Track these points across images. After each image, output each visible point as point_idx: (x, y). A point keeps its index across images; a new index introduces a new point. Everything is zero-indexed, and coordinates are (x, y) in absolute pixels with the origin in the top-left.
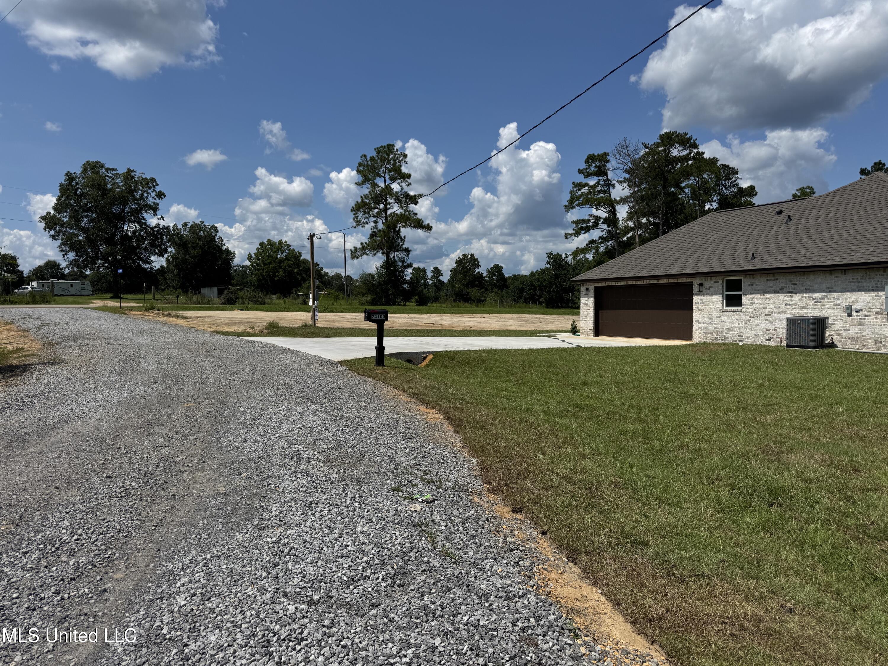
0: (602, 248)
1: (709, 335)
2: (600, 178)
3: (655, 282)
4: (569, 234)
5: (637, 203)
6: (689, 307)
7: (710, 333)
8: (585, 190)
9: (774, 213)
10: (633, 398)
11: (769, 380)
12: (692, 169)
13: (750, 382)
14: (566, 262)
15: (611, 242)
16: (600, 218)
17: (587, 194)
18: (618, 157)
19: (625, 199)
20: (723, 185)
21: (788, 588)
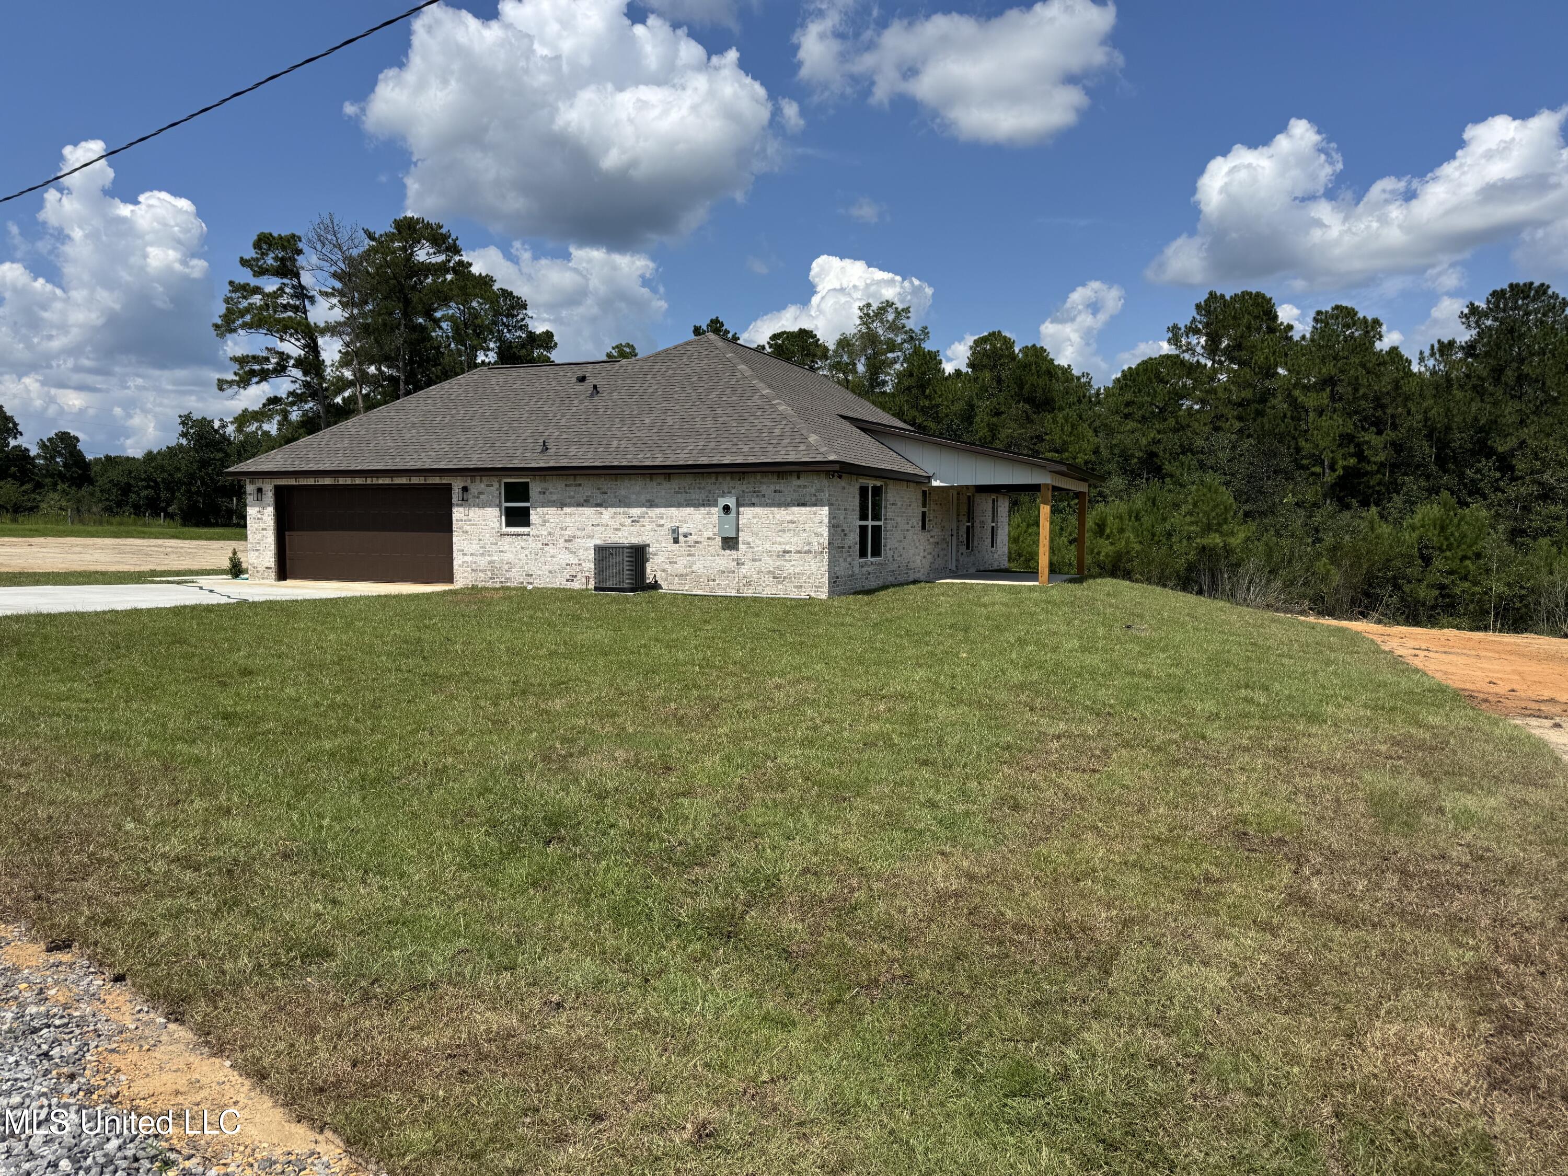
0: (294, 414)
1: (481, 575)
2: (286, 281)
3: (387, 481)
4: (227, 382)
5: (357, 337)
6: (447, 527)
7: (482, 571)
8: (257, 299)
9: (574, 380)
10: (338, 691)
11: (565, 643)
12: (451, 290)
13: (537, 648)
14: (223, 436)
15: (311, 404)
16: (289, 357)
17: (261, 308)
18: (319, 246)
19: (335, 327)
20: (504, 324)
21: (558, 971)
